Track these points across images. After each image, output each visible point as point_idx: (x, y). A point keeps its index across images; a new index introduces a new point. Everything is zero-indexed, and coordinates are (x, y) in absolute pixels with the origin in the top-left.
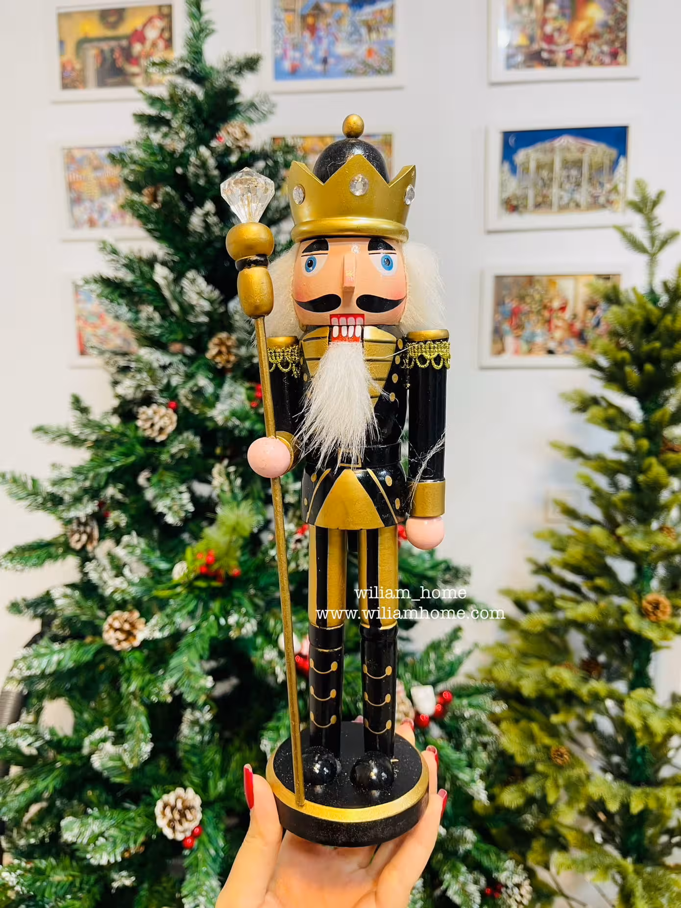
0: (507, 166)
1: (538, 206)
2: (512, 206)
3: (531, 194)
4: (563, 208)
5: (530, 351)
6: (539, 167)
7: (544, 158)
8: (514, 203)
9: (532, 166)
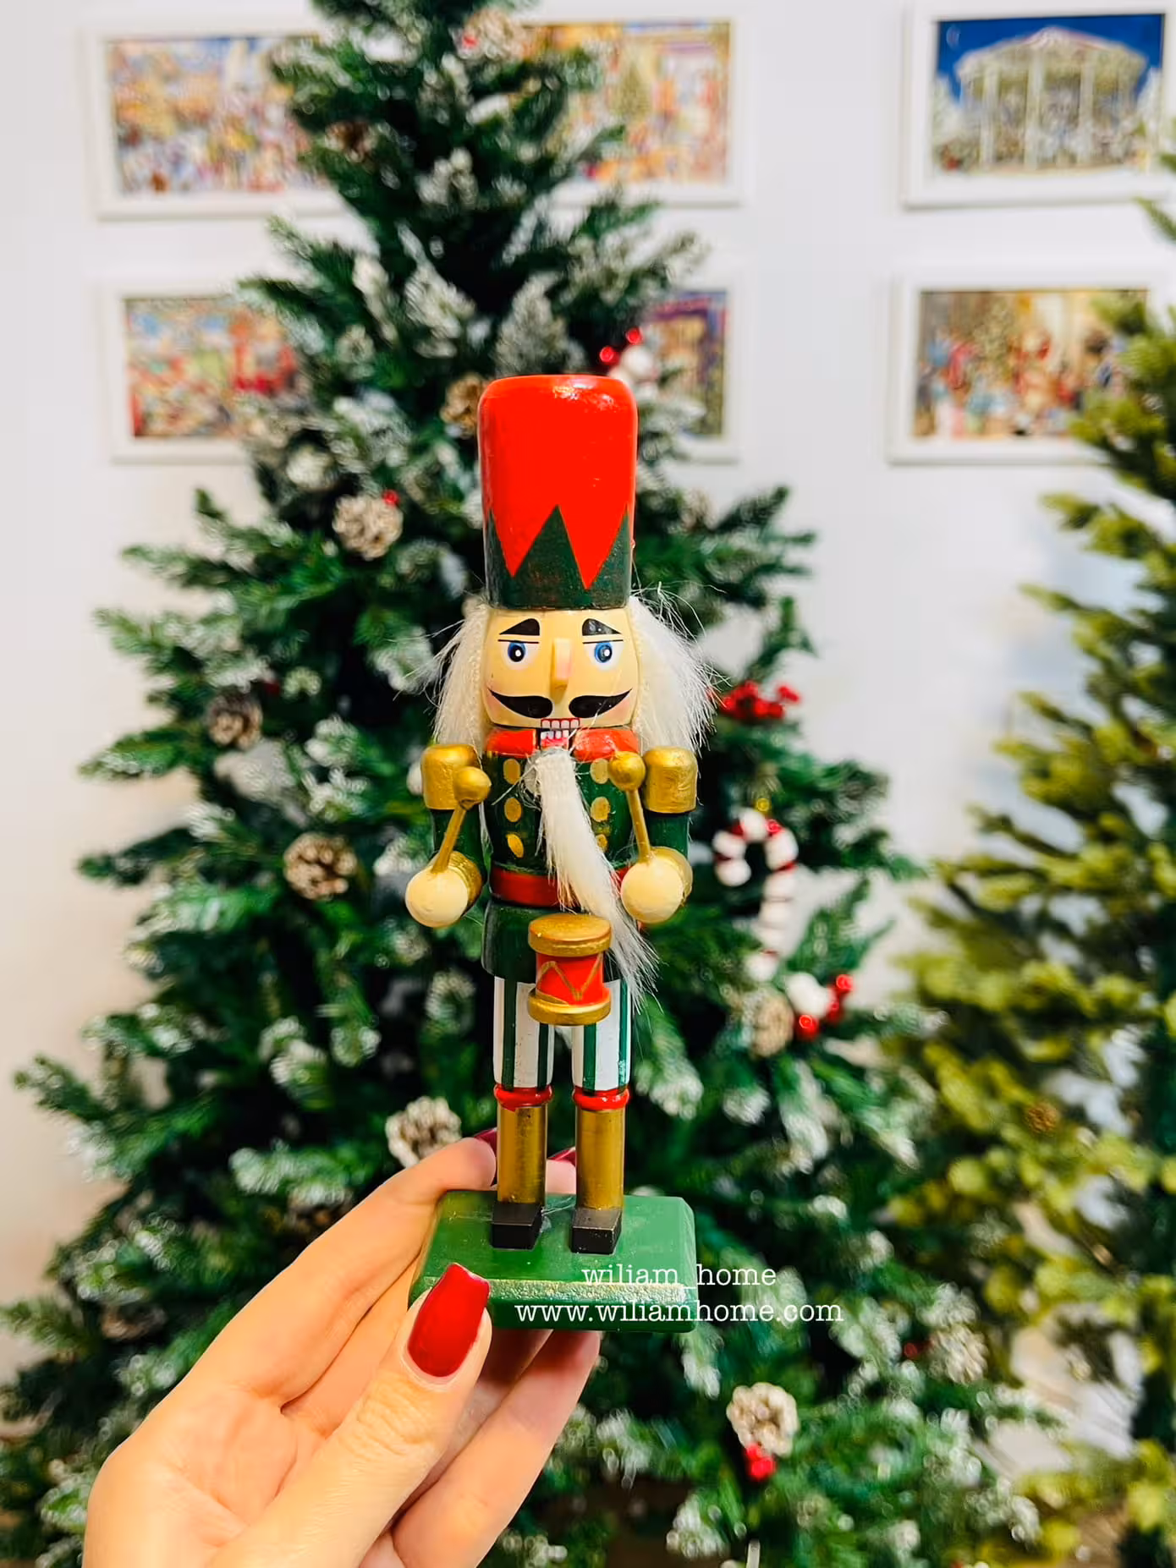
0: (944, 85)
1: (999, 158)
2: (953, 159)
3: (987, 137)
4: (1046, 163)
5: (983, 431)
6: (1004, 86)
7: (1013, 71)
8: (956, 154)
9: (990, 84)
